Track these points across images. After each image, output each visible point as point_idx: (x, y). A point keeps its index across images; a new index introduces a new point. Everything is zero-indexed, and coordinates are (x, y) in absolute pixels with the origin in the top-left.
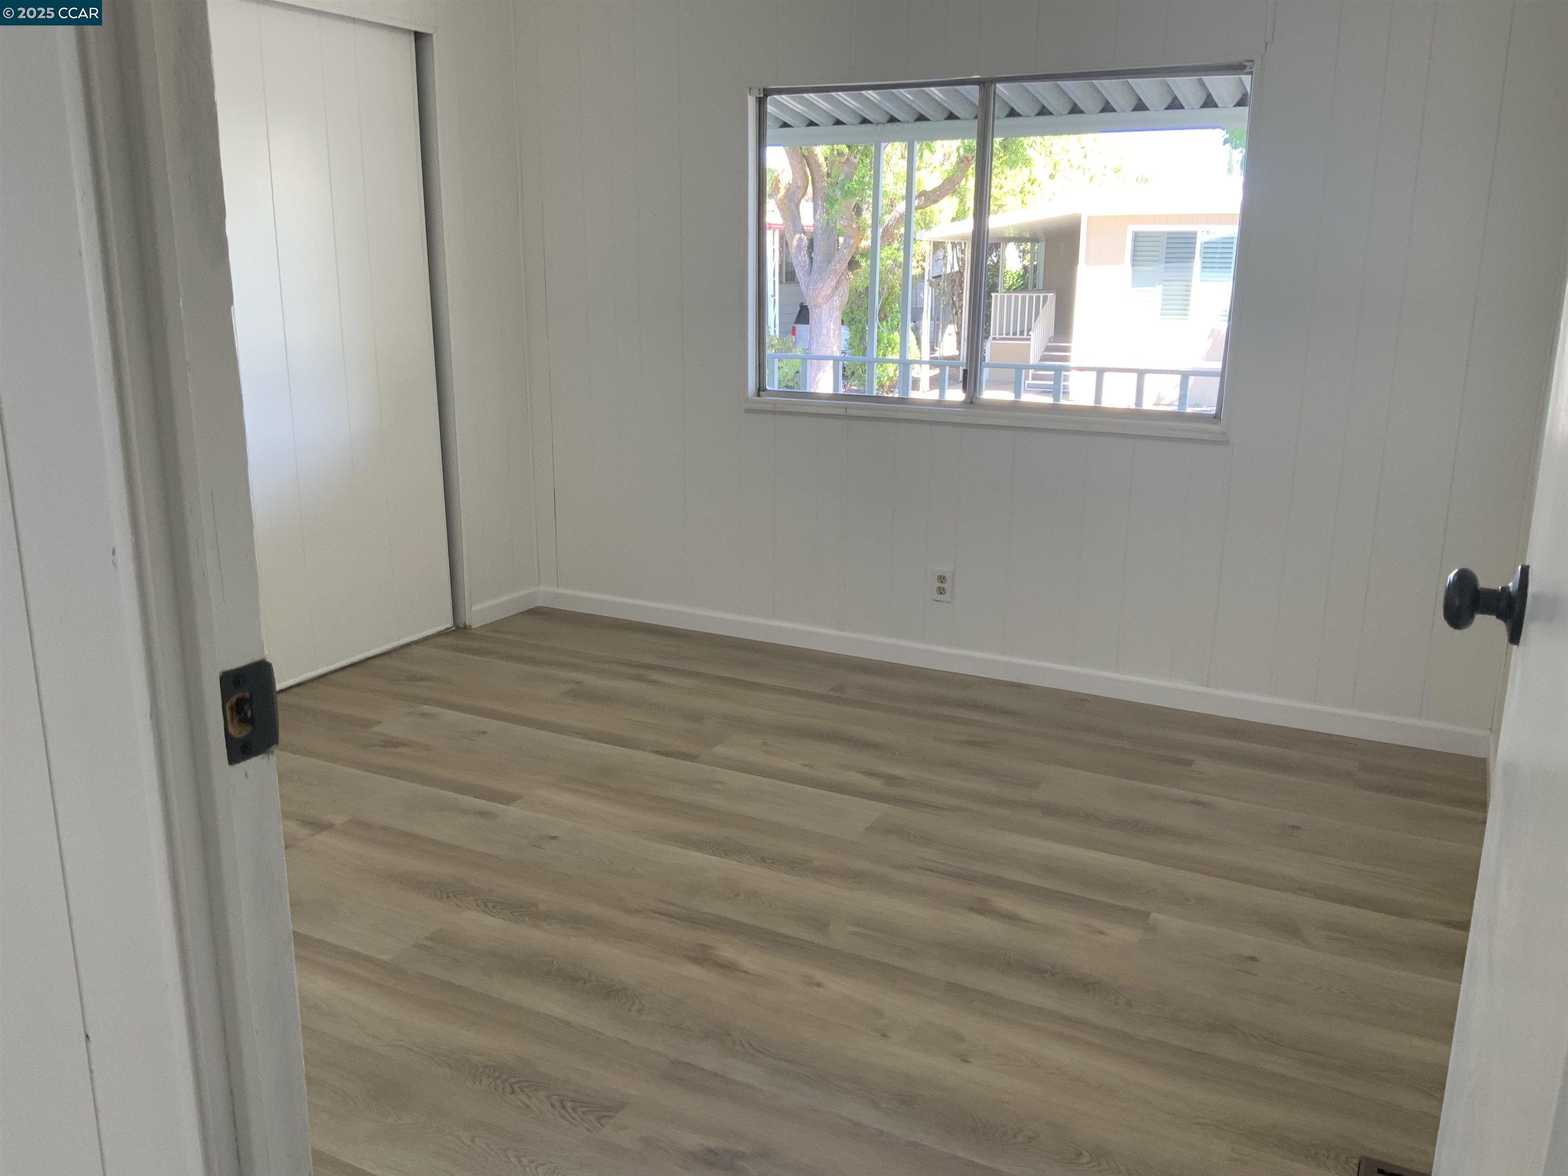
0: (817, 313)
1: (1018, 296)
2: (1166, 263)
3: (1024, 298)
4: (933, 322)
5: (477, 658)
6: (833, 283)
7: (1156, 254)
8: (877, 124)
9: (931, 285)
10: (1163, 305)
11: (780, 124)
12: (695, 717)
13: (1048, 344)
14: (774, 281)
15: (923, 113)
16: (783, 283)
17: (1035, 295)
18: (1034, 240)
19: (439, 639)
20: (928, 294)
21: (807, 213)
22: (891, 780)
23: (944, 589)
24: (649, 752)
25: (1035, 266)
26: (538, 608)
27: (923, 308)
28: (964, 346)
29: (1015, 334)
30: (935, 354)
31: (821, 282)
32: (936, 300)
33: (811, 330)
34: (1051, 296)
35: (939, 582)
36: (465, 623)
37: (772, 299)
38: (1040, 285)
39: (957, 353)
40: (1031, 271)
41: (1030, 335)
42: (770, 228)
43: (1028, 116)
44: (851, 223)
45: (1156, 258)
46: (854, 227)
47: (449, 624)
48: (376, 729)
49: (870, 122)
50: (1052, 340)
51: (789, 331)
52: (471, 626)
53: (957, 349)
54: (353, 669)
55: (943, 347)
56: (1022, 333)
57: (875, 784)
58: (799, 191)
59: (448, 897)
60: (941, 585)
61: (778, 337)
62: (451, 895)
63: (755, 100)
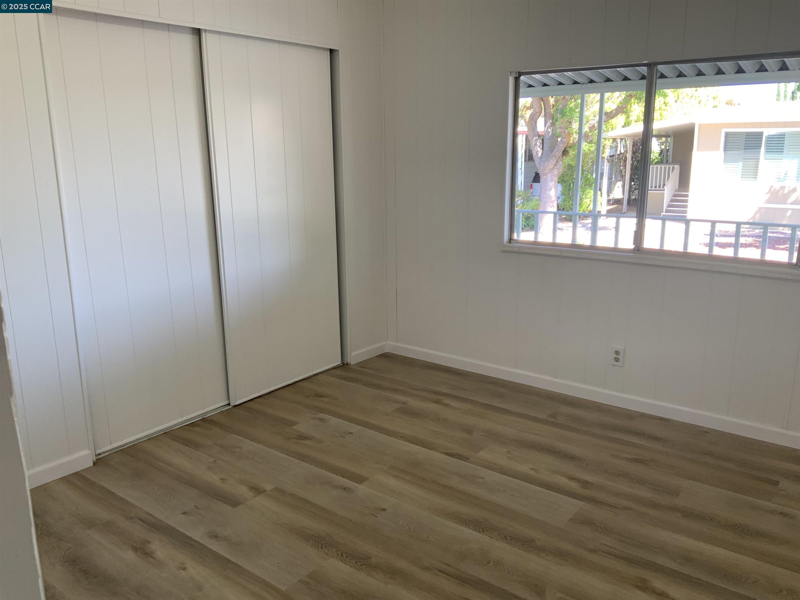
0: (544, 178)
1: (658, 167)
2: (745, 149)
3: (661, 168)
4: (609, 180)
5: (351, 384)
6: (554, 162)
7: (739, 144)
8: (583, 84)
9: (608, 161)
10: (742, 172)
11: (527, 86)
12: (469, 430)
13: (675, 193)
14: (522, 161)
15: (609, 77)
16: (527, 161)
17: (667, 166)
18: (667, 136)
19: (333, 371)
20: (607, 167)
21: (541, 125)
22: (585, 484)
23: (618, 359)
24: (441, 453)
25: (668, 150)
26: (386, 353)
27: (603, 173)
28: (626, 193)
29: (656, 187)
30: (609, 197)
31: (547, 162)
32: (611, 169)
33: (541, 187)
34: (677, 167)
35: (615, 354)
36: (347, 362)
37: (520, 171)
38: (670, 161)
39: (622, 197)
40: (665, 152)
41: (665, 188)
42: (520, 134)
43: (672, 78)
44: (565, 130)
45: (739, 147)
46: (566, 132)
47: (339, 363)
48: (295, 427)
49: (579, 83)
50: (677, 191)
51: (529, 187)
52: (350, 364)
53: (622, 195)
54: (288, 388)
55: (614, 194)
56: (660, 186)
57: (574, 486)
58: (537, 114)
59: (322, 547)
60: (616, 356)
61: (523, 191)
62: (324, 546)
63: (513, 78)
